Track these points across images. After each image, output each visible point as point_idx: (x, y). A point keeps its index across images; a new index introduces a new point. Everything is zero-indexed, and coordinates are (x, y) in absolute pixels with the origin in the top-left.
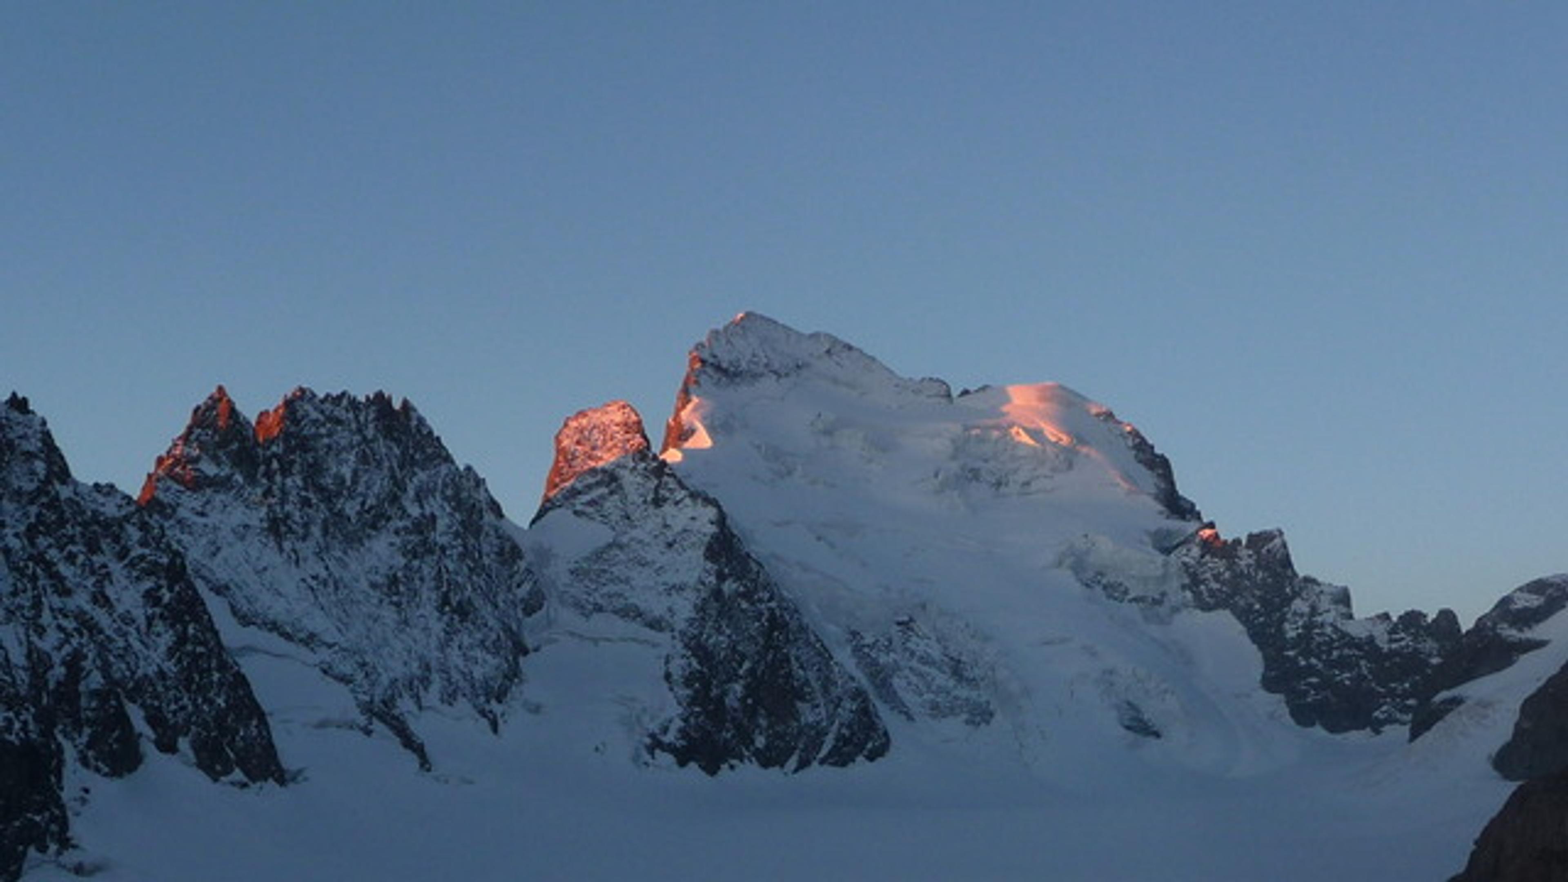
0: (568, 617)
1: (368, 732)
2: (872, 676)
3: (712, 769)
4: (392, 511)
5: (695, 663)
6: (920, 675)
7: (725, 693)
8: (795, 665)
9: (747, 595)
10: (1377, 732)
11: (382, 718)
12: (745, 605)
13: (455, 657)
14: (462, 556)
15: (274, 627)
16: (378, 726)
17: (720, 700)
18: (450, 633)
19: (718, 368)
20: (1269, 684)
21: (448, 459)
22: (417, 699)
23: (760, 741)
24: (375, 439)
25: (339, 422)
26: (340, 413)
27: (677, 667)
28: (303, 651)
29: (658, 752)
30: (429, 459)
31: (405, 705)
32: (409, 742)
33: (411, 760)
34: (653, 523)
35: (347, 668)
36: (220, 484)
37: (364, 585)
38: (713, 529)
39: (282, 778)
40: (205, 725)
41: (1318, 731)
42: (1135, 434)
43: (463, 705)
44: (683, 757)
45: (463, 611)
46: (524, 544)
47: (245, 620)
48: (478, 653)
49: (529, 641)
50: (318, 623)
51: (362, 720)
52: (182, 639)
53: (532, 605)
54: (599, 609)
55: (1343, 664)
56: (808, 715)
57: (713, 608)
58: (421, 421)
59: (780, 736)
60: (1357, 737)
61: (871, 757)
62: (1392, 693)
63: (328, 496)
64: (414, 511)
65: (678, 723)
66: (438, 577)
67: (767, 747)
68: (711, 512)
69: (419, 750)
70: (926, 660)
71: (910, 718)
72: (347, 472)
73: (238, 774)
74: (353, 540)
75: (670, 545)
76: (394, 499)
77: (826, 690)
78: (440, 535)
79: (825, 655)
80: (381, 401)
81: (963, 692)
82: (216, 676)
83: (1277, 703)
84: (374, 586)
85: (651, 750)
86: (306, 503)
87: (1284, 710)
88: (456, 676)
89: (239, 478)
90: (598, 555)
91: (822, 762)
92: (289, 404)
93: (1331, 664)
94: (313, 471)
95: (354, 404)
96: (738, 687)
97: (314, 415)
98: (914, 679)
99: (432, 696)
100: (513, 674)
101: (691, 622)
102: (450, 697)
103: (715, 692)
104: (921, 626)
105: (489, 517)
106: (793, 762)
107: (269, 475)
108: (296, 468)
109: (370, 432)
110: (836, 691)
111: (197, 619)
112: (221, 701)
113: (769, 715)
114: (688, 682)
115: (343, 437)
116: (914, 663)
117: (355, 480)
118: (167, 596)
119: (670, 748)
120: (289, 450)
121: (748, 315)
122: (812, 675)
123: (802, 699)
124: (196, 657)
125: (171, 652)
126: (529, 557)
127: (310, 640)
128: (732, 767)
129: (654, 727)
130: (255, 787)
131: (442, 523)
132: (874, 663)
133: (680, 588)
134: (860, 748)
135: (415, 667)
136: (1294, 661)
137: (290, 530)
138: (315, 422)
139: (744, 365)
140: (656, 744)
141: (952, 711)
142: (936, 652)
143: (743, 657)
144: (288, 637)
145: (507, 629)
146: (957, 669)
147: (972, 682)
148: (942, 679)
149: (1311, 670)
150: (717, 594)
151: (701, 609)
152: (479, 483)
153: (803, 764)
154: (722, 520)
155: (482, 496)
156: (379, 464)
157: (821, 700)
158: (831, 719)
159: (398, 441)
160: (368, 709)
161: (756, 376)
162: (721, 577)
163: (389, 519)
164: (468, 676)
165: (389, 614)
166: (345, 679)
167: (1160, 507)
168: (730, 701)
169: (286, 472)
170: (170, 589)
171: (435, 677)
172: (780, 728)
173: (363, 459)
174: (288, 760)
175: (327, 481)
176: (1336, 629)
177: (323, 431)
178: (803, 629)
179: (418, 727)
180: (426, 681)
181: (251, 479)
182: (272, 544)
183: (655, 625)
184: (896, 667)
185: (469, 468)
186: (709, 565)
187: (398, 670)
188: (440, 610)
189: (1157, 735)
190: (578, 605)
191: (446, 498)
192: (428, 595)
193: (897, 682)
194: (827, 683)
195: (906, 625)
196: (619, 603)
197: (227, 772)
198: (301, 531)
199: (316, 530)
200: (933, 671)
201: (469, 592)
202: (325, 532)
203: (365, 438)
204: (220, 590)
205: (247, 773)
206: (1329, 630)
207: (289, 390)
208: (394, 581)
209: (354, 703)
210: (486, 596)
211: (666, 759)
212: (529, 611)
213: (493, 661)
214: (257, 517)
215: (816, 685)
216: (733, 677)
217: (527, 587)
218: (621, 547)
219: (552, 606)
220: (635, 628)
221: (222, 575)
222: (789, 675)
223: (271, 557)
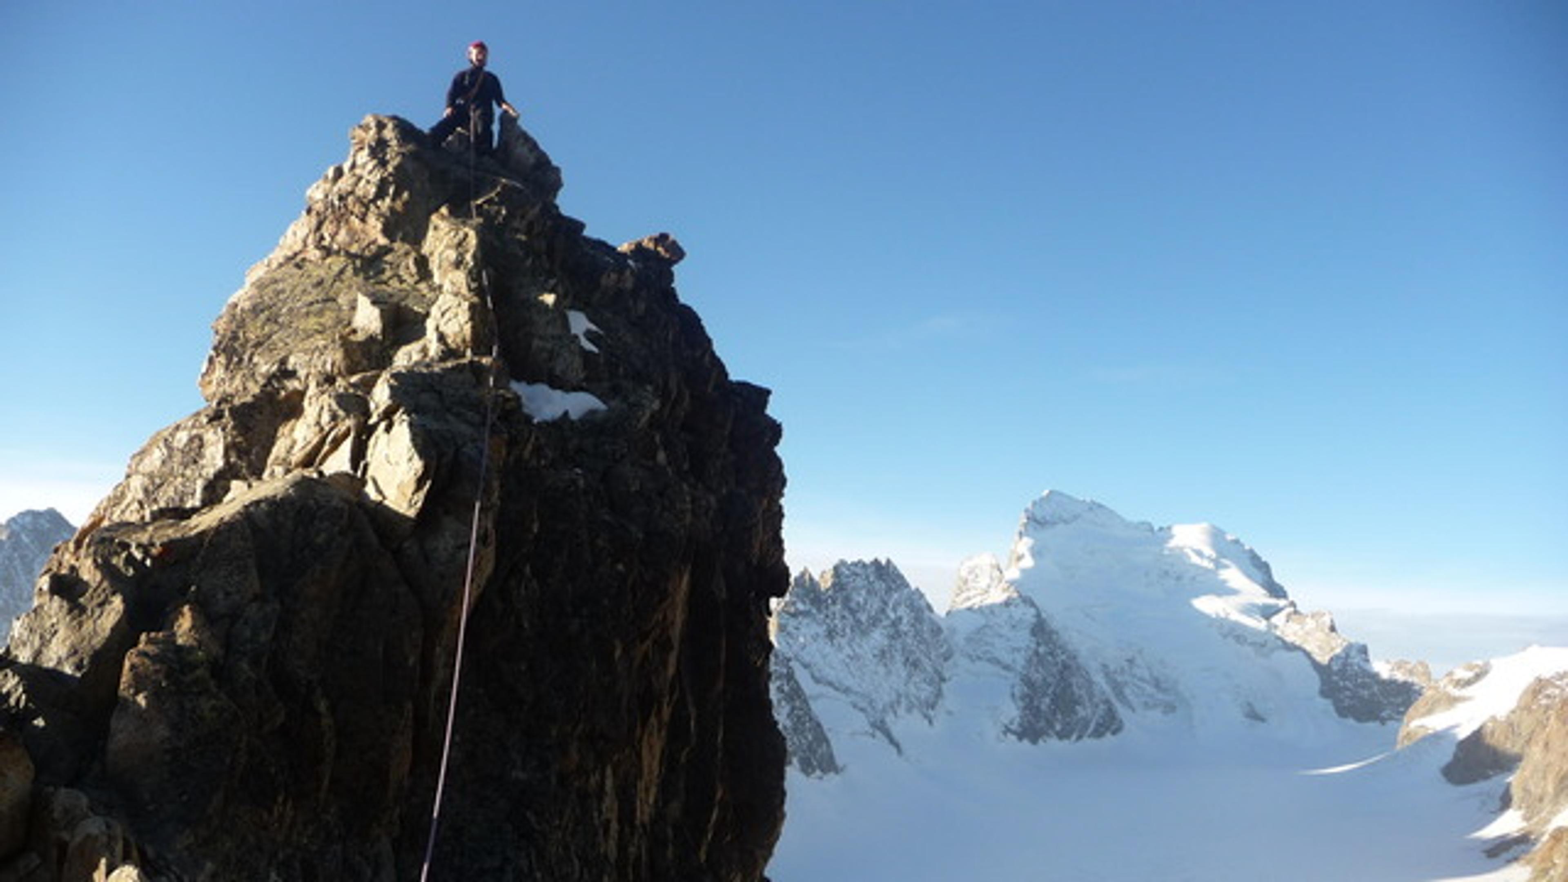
0: (964, 662)
1: (873, 736)
2: (1114, 689)
3: (1034, 741)
4: (883, 617)
5: (1026, 689)
6: (1139, 687)
7: (1040, 702)
8: (1075, 688)
9: (1051, 654)
10: (1383, 724)
11: (879, 728)
12: (1050, 658)
13: (912, 689)
14: (915, 637)
15: (830, 684)
16: (878, 734)
17: (1038, 708)
18: (910, 676)
19: (1036, 521)
20: (1323, 693)
21: (907, 586)
22: (895, 713)
23: (1058, 727)
24: (873, 582)
25: (857, 575)
26: (858, 570)
27: (1017, 692)
28: (843, 697)
29: (1009, 735)
30: (898, 587)
31: (889, 719)
32: (892, 741)
33: (894, 750)
34: (1005, 616)
35: (863, 704)
36: (806, 614)
37: (871, 657)
38: (1034, 620)
39: (837, 770)
40: (804, 751)
41: (1351, 721)
42: (1251, 551)
43: (915, 711)
44: (1021, 736)
45: (916, 664)
46: (943, 625)
47: (817, 681)
48: (924, 686)
49: (947, 675)
50: (849, 682)
51: (871, 731)
52: (793, 709)
53: (946, 658)
54: (979, 658)
55: (1364, 686)
56: (1081, 712)
57: (1035, 660)
58: (895, 568)
59: (1068, 724)
60: (1373, 725)
61: (1114, 733)
62: (1391, 703)
63: (853, 612)
64: (892, 616)
65: (1018, 720)
66: (903, 649)
67: (1063, 729)
68: (1033, 611)
69: (897, 746)
70: (1142, 679)
71: (1133, 710)
72: (861, 600)
73: (818, 773)
74: (865, 633)
75: (1014, 627)
76: (883, 611)
77: (1090, 700)
78: (904, 627)
79: (1090, 682)
80: (876, 562)
81: (1160, 696)
82: (808, 725)
83: (1327, 704)
84: (875, 656)
85: (1005, 733)
86: (843, 617)
87: (1331, 708)
88: (913, 699)
89: (814, 611)
90: (979, 631)
91: (1089, 736)
92: (836, 568)
93: (1357, 686)
94: (847, 600)
95: (864, 566)
96: (1047, 700)
97: (847, 572)
98: (1136, 690)
99: (901, 711)
100: (939, 694)
101: (1024, 668)
102: (909, 710)
103: (1036, 703)
104: (1139, 661)
105: (927, 613)
106: (1074, 737)
107: (827, 608)
108: (839, 601)
109: (872, 579)
110: (1096, 700)
111: (799, 697)
112: (810, 737)
113: (1062, 714)
114: (1022, 699)
115: (859, 582)
116: (1135, 681)
117: (866, 603)
118: (786, 688)
119: (1014, 733)
120: (835, 592)
121: (1051, 492)
122: (1083, 692)
123: (1079, 704)
124: (799, 718)
125: (789, 716)
126: (946, 632)
127: (847, 691)
128: (1045, 741)
129: (1006, 722)
130: (825, 778)
131: (905, 621)
132: (1115, 681)
133: (1018, 650)
134: (1108, 728)
135: (894, 697)
136: (1336, 683)
137: (837, 633)
138: (847, 577)
139: (1048, 518)
140: (1007, 730)
141: (1155, 706)
142: (1146, 675)
143: (1050, 685)
144: (837, 689)
145: (936, 671)
146: (1157, 684)
147: (1165, 691)
148: (1149, 689)
149: (1346, 688)
150: (1037, 653)
151: (1029, 661)
152: (922, 596)
153: (1080, 737)
154: (1038, 615)
155: (922, 603)
156: (876, 594)
157: (1088, 704)
158: (1094, 713)
159: (884, 580)
160: (873, 725)
161: (1054, 523)
162: (1038, 644)
163: (881, 621)
164: (918, 698)
165: (882, 670)
166: (862, 710)
167: (1264, 592)
168: (1043, 707)
169: (834, 603)
170: (788, 684)
171: (903, 699)
172: (1068, 719)
173: (869, 592)
174: (839, 761)
175: (853, 605)
176: (1360, 667)
177: (851, 580)
178: (1079, 668)
179: (896, 731)
180: (899, 702)
181: (819, 611)
182: (830, 643)
183: (1007, 668)
184: (1126, 683)
185: (917, 590)
186: (1033, 639)
187: (886, 699)
188: (905, 664)
189: (1263, 720)
190: (970, 656)
191: (907, 607)
192: (899, 658)
193: (1127, 691)
194: (1091, 696)
195: (1131, 661)
196: (989, 656)
197: (814, 771)
198: (842, 633)
199: (848, 631)
200: (1145, 685)
201: (918, 654)
202: (852, 630)
203: (869, 582)
204: (806, 666)
205: (822, 771)
206: (1356, 668)
207: (835, 561)
208: (883, 652)
209: (866, 722)
210: (925, 655)
211: (1013, 738)
212: (946, 659)
213: (930, 689)
214: (822, 630)
215: (1086, 698)
216: (1045, 694)
217: (945, 647)
218: (990, 627)
219: (957, 656)
220: (997, 669)
221: (807, 659)
222: (1073, 693)
223: (828, 649)
